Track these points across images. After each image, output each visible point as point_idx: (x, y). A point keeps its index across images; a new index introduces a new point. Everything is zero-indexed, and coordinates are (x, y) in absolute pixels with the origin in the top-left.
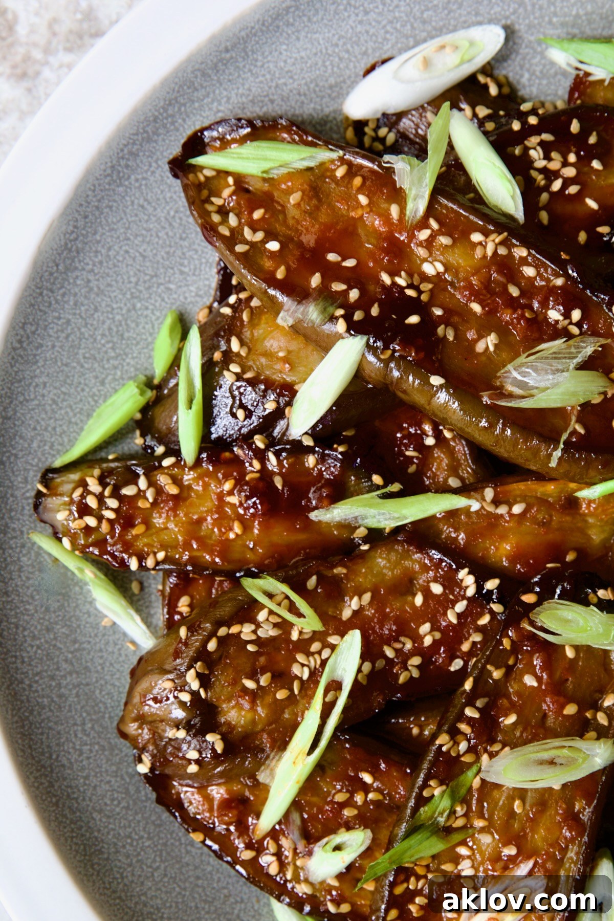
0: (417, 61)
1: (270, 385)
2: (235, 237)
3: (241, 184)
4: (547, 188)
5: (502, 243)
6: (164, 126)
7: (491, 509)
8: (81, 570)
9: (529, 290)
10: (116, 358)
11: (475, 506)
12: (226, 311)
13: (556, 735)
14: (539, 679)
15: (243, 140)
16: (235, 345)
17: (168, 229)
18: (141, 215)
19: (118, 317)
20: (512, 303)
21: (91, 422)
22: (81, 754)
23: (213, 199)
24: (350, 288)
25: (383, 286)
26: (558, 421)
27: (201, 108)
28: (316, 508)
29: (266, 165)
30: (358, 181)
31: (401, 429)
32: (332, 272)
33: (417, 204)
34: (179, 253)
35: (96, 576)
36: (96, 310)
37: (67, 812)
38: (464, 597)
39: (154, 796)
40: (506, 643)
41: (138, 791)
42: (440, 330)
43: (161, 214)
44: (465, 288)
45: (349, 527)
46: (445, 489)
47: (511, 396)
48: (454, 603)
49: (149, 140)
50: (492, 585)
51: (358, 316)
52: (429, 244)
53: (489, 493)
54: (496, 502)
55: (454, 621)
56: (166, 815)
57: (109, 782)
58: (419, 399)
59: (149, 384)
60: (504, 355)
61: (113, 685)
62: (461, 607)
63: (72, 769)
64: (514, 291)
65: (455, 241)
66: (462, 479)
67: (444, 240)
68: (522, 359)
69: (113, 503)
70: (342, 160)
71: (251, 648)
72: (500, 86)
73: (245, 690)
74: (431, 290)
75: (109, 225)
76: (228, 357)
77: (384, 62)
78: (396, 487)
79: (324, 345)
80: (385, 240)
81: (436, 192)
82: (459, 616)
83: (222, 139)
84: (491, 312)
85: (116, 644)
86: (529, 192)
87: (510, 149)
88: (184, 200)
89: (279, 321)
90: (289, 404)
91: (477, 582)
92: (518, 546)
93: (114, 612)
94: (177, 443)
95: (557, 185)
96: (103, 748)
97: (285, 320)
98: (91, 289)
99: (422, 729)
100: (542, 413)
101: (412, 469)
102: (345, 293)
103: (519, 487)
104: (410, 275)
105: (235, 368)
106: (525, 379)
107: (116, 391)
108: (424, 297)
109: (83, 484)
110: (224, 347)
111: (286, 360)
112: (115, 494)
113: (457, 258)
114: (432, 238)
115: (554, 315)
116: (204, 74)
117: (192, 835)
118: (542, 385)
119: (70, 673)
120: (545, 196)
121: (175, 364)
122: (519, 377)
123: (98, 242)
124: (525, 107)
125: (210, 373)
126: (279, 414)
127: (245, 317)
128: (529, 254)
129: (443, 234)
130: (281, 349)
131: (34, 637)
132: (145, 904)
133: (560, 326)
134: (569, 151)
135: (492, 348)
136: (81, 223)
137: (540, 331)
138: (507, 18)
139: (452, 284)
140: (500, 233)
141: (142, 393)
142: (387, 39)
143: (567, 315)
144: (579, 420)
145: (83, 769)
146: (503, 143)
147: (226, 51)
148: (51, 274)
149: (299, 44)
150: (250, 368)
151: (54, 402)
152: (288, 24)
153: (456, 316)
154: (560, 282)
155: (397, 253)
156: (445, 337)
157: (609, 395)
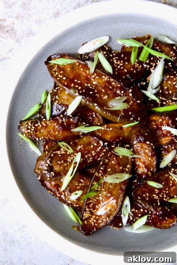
0: (93, 43)
1: (64, 105)
2: (56, 77)
3: (58, 66)
4: (117, 67)
5: (108, 78)
6: (44, 55)
8: (27, 140)
9: (113, 87)
10: (34, 99)
11: (103, 129)
12: (55, 91)
13: (118, 173)
14: (115, 162)
15: (59, 58)
16: (57, 97)
17: (44, 75)
18: (39, 72)
19: (35, 92)
20: (110, 90)
21: (29, 112)
22: (27, 176)
23: (53, 69)
25: (85, 86)
26: (119, 112)
27: (51, 52)
28: (72, 129)
29: (63, 63)
30: (81, 66)
31: (89, 114)
32: (76, 83)
33: (92, 70)
34: (46, 79)
36: (30, 90)
37: (24, 187)
38: (101, 146)
39: (41, 184)
40: (109, 155)
41: (38, 183)
42: (96, 95)
43: (43, 72)
44: (101, 87)
45: (79, 132)
46: (97, 125)
47: (110, 108)
48: (99, 147)
49: (41, 58)
50: (106, 144)
51: (81, 92)
52: (94, 78)
53: (106, 126)
54: (107, 128)
56: (43, 188)
57: (32, 181)
58: (92, 108)
59: (41, 104)
60: (109, 100)
61: (33, 162)
63: (25, 178)
64: (111, 87)
65: (99, 77)
66: (100, 123)
67: (97, 77)
68: (112, 100)
69: (33, 127)
70: (78, 62)
71: (60, 156)
72: (108, 48)
73: (58, 164)
74: (95, 87)
75: (33, 74)
76: (56, 99)
77: (86, 43)
78: (88, 125)
79: (74, 97)
80: (86, 77)
81: (96, 68)
82: (100, 150)
83: (55, 58)
84: (106, 91)
85: (34, 154)
86: (114, 68)
88: (47, 69)
90: (67, 109)
91: (103, 143)
92: (111, 136)
93: (34, 148)
94: (46, 116)
95: (119, 67)
96: (31, 175)
97: (66, 92)
98: (30, 86)
99: (92, 171)
100: (116, 111)
101: (91, 121)
102: (78, 87)
103: (111, 125)
104: (91, 84)
105: (57, 102)
106: (113, 104)
107: (34, 106)
108: (93, 88)
109: (28, 124)
111: (67, 100)
112: (34, 126)
113: (100, 81)
115: (118, 92)
116: (51, 45)
117: (48, 191)
118: (116, 105)
119: (25, 160)
120: (117, 69)
121: (45, 101)
122: (111, 104)
123: (31, 77)
124: (113, 52)
125: (52, 103)
126: (65, 111)
127: (59, 92)
128: (114, 80)
130: (66, 98)
131: (18, 153)
132: (39, 205)
133: (119, 94)
134: (121, 60)
135: (106, 98)
136: (28, 74)
137: (115, 95)
138: (109, 35)
139: (99, 86)
140: (108, 76)
141: (39, 106)
142: (86, 39)
143: (121, 92)
144: (123, 112)
145: (27, 178)
146: (109, 59)
147: (56, 41)
148: (22, 83)
149: (70, 40)
150: (60, 102)
151: (22, 108)
152: (68, 36)
153: (99, 92)
154: (119, 86)
155: (88, 80)
156: (97, 96)
157: (129, 107)
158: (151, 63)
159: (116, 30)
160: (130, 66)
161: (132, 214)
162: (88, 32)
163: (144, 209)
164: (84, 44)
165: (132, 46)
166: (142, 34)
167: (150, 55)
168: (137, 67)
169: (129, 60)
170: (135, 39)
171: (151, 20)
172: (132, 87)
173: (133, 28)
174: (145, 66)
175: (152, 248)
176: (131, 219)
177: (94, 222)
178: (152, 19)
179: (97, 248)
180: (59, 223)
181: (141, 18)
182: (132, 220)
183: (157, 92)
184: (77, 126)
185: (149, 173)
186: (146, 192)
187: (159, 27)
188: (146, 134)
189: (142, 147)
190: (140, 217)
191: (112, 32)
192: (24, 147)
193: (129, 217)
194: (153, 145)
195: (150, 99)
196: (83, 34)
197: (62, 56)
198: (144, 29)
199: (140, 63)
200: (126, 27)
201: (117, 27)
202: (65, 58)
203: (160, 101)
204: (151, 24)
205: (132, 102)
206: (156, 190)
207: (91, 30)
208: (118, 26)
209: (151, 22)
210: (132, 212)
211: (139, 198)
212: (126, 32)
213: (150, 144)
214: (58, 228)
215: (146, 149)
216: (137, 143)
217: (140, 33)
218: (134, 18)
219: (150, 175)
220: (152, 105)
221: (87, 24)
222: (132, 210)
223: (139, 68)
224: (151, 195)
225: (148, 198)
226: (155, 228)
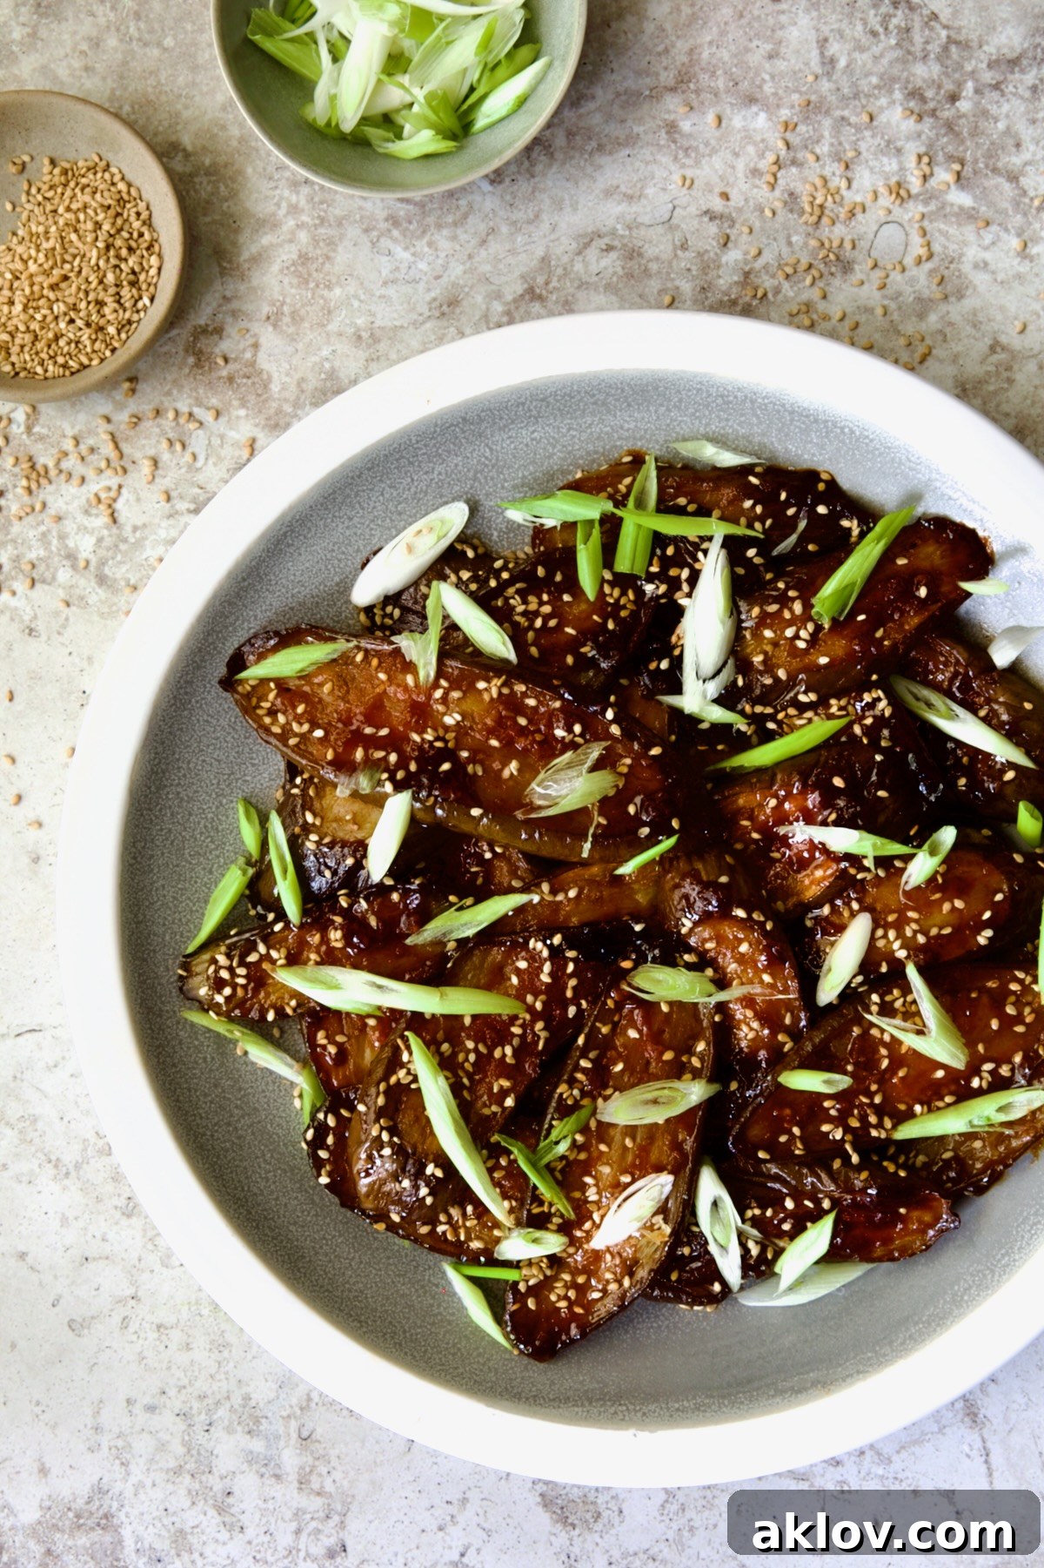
0: (402, 547)
1: (345, 845)
2: (283, 737)
3: (282, 685)
4: (531, 627)
5: (504, 685)
6: (209, 653)
7: (550, 898)
8: (231, 1032)
9: (534, 717)
10: (216, 849)
11: (536, 899)
12: (296, 791)
14: (640, 1032)
15: (274, 650)
16: (309, 818)
17: (233, 733)
18: (208, 728)
19: (210, 815)
20: (523, 731)
21: (209, 907)
22: (267, 1180)
23: (263, 704)
24: (389, 753)
25: (415, 744)
26: (582, 819)
27: (235, 630)
28: (409, 934)
29: (300, 666)
30: (375, 662)
32: (371, 743)
33: (426, 669)
34: (247, 750)
35: (243, 1033)
36: (190, 814)
37: (267, 1231)
39: (336, 1200)
40: (610, 1003)
41: (324, 1200)
42: (470, 768)
43: (224, 723)
44: (482, 730)
45: (439, 943)
46: (510, 890)
47: (540, 808)
49: (199, 668)
51: (400, 775)
52: (444, 700)
53: (545, 887)
54: (554, 892)
55: (549, 980)
56: (349, 1213)
57: (296, 1198)
58: (466, 827)
59: (249, 863)
60: (527, 776)
61: (280, 1117)
63: (262, 1194)
64: (522, 721)
65: (464, 692)
66: (522, 880)
67: (456, 695)
68: (542, 776)
69: (242, 971)
70: (358, 647)
72: (475, 548)
74: (455, 738)
75: (182, 743)
76: (306, 829)
77: (375, 553)
78: (468, 900)
79: (378, 801)
80: (408, 705)
81: (443, 655)
82: (549, 975)
83: (258, 651)
84: (507, 743)
85: (274, 1083)
86: (517, 638)
87: (493, 603)
88: (238, 710)
89: (338, 793)
90: (365, 856)
93: (266, 1060)
94: (283, 908)
95: (538, 623)
96: (285, 1171)
97: (342, 792)
98: (182, 799)
101: (480, 881)
102: (385, 759)
103: (568, 876)
104: (435, 729)
105: (314, 837)
106: (548, 792)
107: (223, 875)
108: (450, 745)
109: (214, 961)
110: (301, 821)
111: (352, 821)
112: (242, 963)
113: (471, 705)
114: (446, 695)
115: (559, 733)
116: (230, 603)
117: (375, 1226)
118: (564, 792)
119: (243, 1117)
120: (531, 635)
121: (264, 844)
122: (542, 791)
123: (178, 760)
124: (498, 564)
125: (295, 844)
126: (359, 865)
127: (311, 793)
128: (528, 688)
129: (454, 689)
130: (347, 812)
131: (206, 1095)
132: (350, 1291)
133: (567, 740)
134: (543, 592)
135: (515, 773)
136: (160, 749)
137: (549, 749)
138: (466, 493)
139: (471, 728)
140: (499, 677)
141: (244, 872)
142: (372, 535)
143: (570, 730)
144: (600, 814)
145: (272, 1192)
146: (485, 601)
147: (244, 580)
148: (146, 796)
149: (302, 558)
150: (326, 835)
151: (175, 898)
152: (289, 546)
153: (481, 754)
154: (557, 704)
155: (421, 713)
156: (475, 773)
157: (621, 786)
158: (673, 572)
159: (486, 466)
160: (583, 606)
161: (755, 1232)
162: (372, 504)
163: (797, 1195)
164: (368, 561)
165: (571, 519)
166: (603, 454)
167: (659, 540)
168: (618, 600)
169: (572, 584)
170: (576, 486)
171: (623, 391)
172: (612, 698)
173: (557, 441)
174: (649, 588)
175: (876, 1352)
176: (755, 1250)
177: (566, 1298)
178: (629, 384)
179: (639, 1414)
180: (454, 1345)
181: (579, 392)
182: (759, 1256)
183: (726, 688)
184: (423, 916)
185: (781, 1037)
186: (789, 1122)
187: (669, 410)
188: (724, 879)
189: (720, 939)
190: (793, 1235)
191: (475, 479)
192: (222, 1064)
193: (743, 1245)
194: (762, 919)
195: (705, 726)
196: (350, 519)
197: (289, 637)
198: (607, 433)
199: (625, 581)
200: (527, 445)
201: (488, 454)
202: (298, 643)
203: (749, 724)
204: (629, 405)
205: (628, 761)
206: (827, 1104)
207: (382, 494)
208: (491, 449)
209: (626, 397)
210: (749, 1223)
211: (762, 1155)
212: (533, 462)
213: (750, 918)
214: (456, 1368)
215: (740, 941)
216: (696, 924)
217: (596, 452)
218: (551, 400)
219: (787, 1048)
220: (720, 747)
221: (359, 477)
222: (749, 1213)
223: (624, 607)
224: (811, 1129)
225: (799, 1145)
226: (866, 1267)
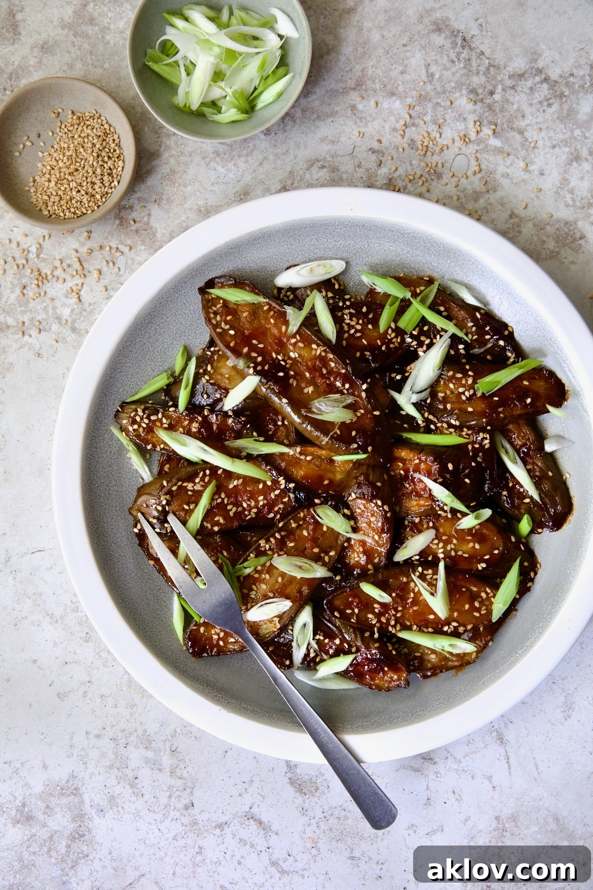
0: (308, 268)
1: (220, 387)
2: (217, 325)
3: (226, 303)
4: (348, 332)
5: (323, 351)
6: (200, 273)
7: (298, 456)
8: (128, 445)
9: (330, 372)
10: (161, 361)
11: (292, 453)
12: (209, 353)
13: (306, 557)
14: (309, 534)
15: (230, 286)
16: (209, 368)
17: (193, 315)
18: (183, 307)
19: (165, 346)
20: (323, 376)
21: (145, 386)
22: (112, 519)
23: (213, 307)
24: (259, 356)
25: (272, 357)
26: (330, 427)
27: (216, 269)
28: (228, 440)
29: (237, 299)
30: (272, 313)
31: (269, 416)
32: (253, 348)
33: (293, 327)
34: (196, 325)
35: (133, 449)
36: (157, 341)
38: (279, 489)
39: (138, 542)
41: (132, 539)
42: (291, 381)
43: (191, 308)
44: (305, 366)
45: (240, 450)
46: (282, 443)
47: (314, 413)
48: (275, 490)
49: (193, 278)
50: (292, 485)
51: (259, 368)
52: (295, 345)
53: (298, 449)
54: (301, 453)
55: (273, 497)
57: (121, 533)
58: (277, 406)
59: (172, 375)
60: (315, 396)
61: (132, 494)
62: (277, 492)
63: (107, 524)
64: (324, 371)
65: (305, 346)
66: (290, 441)
67: (301, 345)
68: (321, 399)
69: (146, 421)
70: (268, 304)
71: (190, 493)
72: (340, 285)
73: (184, 509)
74: (291, 364)
75: (169, 308)
76: (206, 372)
77: (295, 266)
78: (262, 439)
79: (243, 376)
80: (277, 339)
81: (303, 324)
82: (276, 496)
83: (222, 283)
84: (313, 378)
86: (340, 332)
87: (336, 313)
88: (201, 305)
89: (228, 363)
90: (225, 397)
91: (286, 483)
92: (306, 474)
93: (138, 465)
94: (178, 402)
95: (352, 331)
96: (122, 518)
97: (230, 363)
98: (157, 332)
99: (252, 537)
100: (324, 422)
101: (270, 433)
102: (256, 358)
103: (311, 449)
104: (284, 356)
105: (207, 377)
106: (321, 407)
107: (158, 375)
108: (288, 366)
109: (136, 411)
110: (204, 368)
111: (228, 379)
112: (148, 418)
113: (305, 353)
115: (338, 384)
116: (220, 256)
118: (327, 411)
119: (115, 486)
120: (346, 335)
121: (183, 370)
122: (319, 406)
123: (164, 314)
124: (347, 297)
125: (197, 377)
126: (220, 400)
127: (216, 357)
128: (334, 357)
129: (301, 342)
130: (227, 374)
131: (104, 468)
132: (125, 585)
133: (340, 389)
134: (360, 319)
135: (310, 392)
136: (158, 305)
137: (331, 389)
138: (348, 259)
139: (300, 363)
140: (324, 346)
141: (169, 379)
142: (297, 257)
143: (343, 385)
144: (339, 428)
146: (334, 310)
149: (262, 252)
150: (213, 379)
151: (132, 375)
152: (259, 243)
153: (299, 376)
154: (343, 371)
155: (281, 346)
156: (292, 384)
157: (354, 421)
158: (423, 338)
159: (363, 251)
160: (375, 334)
161: (316, 646)
162: (304, 243)
163: (343, 639)
164: (290, 267)
165: (389, 292)
167: (423, 321)
168: (392, 339)
169: (375, 322)
170: (399, 279)
172: (369, 380)
173: (400, 255)
174: (408, 340)
176: (312, 654)
179: (226, 702)
182: (313, 658)
183: (421, 400)
184: (238, 435)
185: (370, 567)
186: (355, 605)
187: (456, 265)
188: (379, 484)
190: (332, 656)
191: (354, 255)
192: (118, 458)
193: (308, 650)
194: (387, 510)
195: (403, 413)
196: (292, 245)
197: (239, 283)
198: (423, 263)
199: (400, 332)
200: (385, 251)
201: (366, 246)
202: (242, 288)
203: (424, 422)
204: (439, 255)
205: (363, 411)
206: (376, 605)
207: (311, 241)
208: (369, 245)
209: (440, 251)
210: (315, 641)
211: (336, 614)
213: (382, 506)
215: (373, 515)
216: (357, 498)
217: (414, 269)
219: (370, 572)
220: (406, 426)
222: (317, 637)
223: (393, 343)
224: (363, 613)
225: (355, 618)
226: (359, 686)
